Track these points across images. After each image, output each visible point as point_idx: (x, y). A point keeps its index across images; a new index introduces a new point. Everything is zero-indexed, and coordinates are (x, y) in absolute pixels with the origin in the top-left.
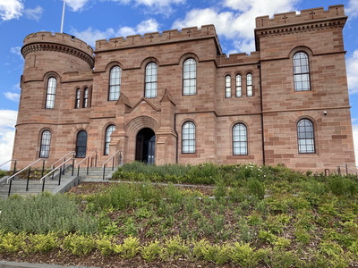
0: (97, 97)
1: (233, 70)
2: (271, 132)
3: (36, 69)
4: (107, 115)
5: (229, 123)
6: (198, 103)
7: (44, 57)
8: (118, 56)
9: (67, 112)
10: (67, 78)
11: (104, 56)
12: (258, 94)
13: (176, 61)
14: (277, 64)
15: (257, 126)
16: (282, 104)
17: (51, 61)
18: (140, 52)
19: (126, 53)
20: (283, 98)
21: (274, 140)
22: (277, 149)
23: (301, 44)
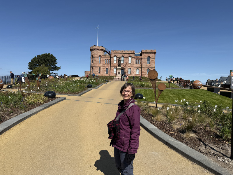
0: (112, 62)
1: (137, 59)
2: (143, 71)
3: (97, 54)
4: (114, 66)
5: (136, 69)
6: (131, 65)
7: (98, 52)
8: (116, 54)
9: (103, 64)
10: (103, 57)
11: (113, 54)
12: (141, 64)
13: (127, 57)
14: (145, 59)
15: (141, 69)
16: (145, 66)
17: (100, 53)
18: (120, 54)
19: (118, 54)
20: (145, 65)
21: (143, 72)
22: (143, 74)
23: (149, 56)
